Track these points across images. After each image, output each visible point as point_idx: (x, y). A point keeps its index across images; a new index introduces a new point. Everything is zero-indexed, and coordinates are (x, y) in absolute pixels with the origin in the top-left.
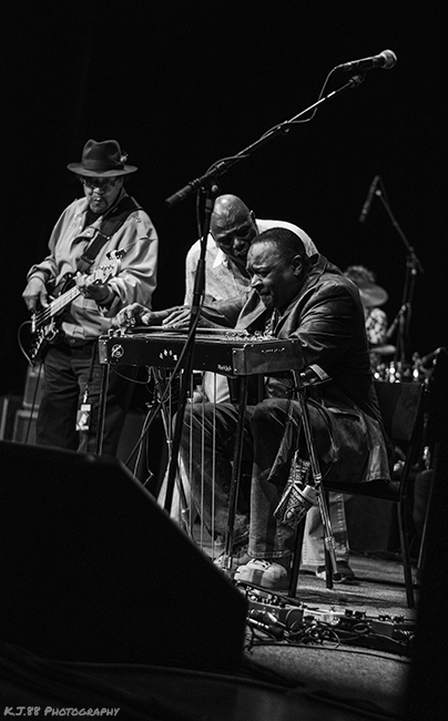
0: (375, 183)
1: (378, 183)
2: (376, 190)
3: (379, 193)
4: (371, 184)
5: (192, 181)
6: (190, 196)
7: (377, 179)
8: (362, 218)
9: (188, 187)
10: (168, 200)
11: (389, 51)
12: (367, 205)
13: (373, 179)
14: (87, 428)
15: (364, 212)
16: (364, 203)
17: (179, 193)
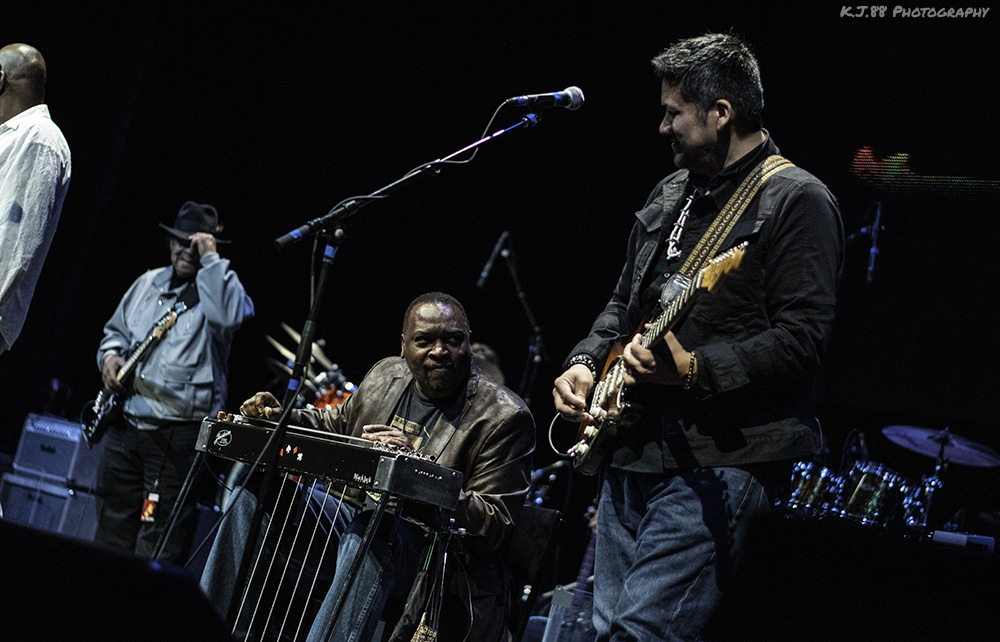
0: (501, 240)
1: (506, 240)
2: (502, 249)
3: (505, 253)
4: (497, 241)
5: (311, 219)
6: (307, 237)
7: (505, 235)
8: (480, 282)
9: (306, 227)
10: (279, 240)
11: (579, 90)
12: (488, 266)
13: (500, 235)
14: (152, 519)
15: (484, 274)
16: (485, 263)
17: (295, 233)
